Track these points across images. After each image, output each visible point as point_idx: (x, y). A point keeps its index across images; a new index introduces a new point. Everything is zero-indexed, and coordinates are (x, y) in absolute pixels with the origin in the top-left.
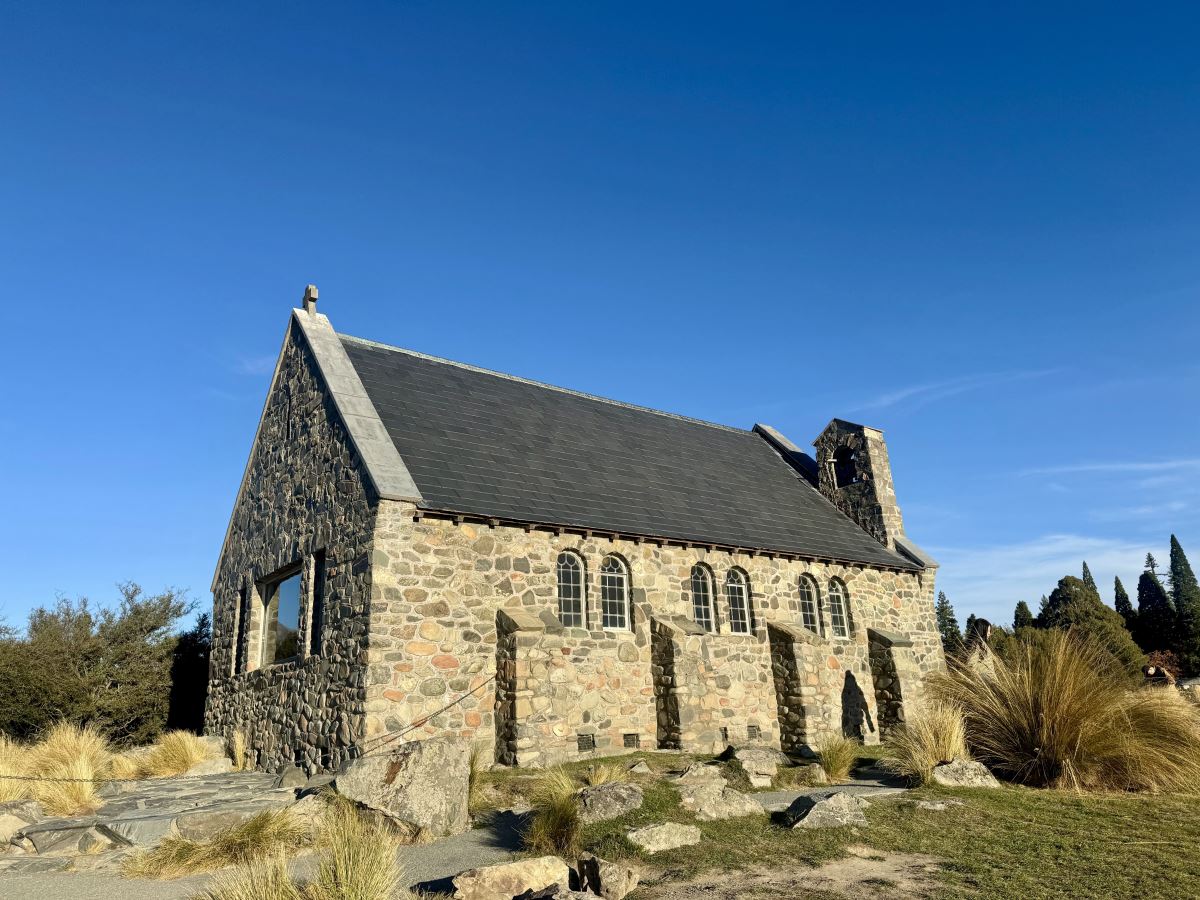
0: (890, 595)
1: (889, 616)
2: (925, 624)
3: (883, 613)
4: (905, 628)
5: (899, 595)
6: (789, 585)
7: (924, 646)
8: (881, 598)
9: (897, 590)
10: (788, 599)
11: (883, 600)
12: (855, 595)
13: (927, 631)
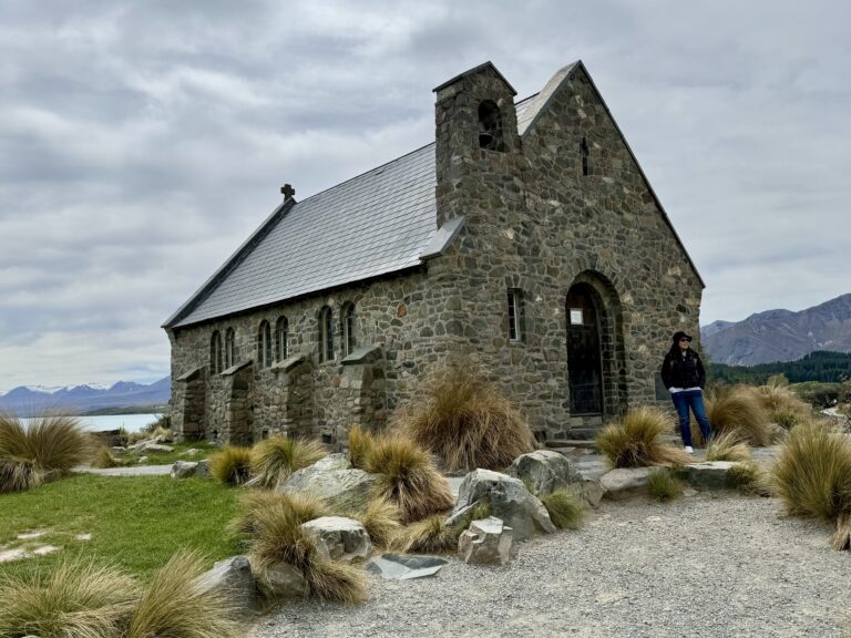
0: (395, 304)
1: (391, 327)
2: (433, 329)
3: (384, 326)
4: (407, 336)
5: (407, 300)
6: (311, 321)
7: (427, 355)
8: (384, 310)
9: (405, 296)
10: (310, 333)
11: (387, 313)
12: (361, 315)
13: (435, 336)
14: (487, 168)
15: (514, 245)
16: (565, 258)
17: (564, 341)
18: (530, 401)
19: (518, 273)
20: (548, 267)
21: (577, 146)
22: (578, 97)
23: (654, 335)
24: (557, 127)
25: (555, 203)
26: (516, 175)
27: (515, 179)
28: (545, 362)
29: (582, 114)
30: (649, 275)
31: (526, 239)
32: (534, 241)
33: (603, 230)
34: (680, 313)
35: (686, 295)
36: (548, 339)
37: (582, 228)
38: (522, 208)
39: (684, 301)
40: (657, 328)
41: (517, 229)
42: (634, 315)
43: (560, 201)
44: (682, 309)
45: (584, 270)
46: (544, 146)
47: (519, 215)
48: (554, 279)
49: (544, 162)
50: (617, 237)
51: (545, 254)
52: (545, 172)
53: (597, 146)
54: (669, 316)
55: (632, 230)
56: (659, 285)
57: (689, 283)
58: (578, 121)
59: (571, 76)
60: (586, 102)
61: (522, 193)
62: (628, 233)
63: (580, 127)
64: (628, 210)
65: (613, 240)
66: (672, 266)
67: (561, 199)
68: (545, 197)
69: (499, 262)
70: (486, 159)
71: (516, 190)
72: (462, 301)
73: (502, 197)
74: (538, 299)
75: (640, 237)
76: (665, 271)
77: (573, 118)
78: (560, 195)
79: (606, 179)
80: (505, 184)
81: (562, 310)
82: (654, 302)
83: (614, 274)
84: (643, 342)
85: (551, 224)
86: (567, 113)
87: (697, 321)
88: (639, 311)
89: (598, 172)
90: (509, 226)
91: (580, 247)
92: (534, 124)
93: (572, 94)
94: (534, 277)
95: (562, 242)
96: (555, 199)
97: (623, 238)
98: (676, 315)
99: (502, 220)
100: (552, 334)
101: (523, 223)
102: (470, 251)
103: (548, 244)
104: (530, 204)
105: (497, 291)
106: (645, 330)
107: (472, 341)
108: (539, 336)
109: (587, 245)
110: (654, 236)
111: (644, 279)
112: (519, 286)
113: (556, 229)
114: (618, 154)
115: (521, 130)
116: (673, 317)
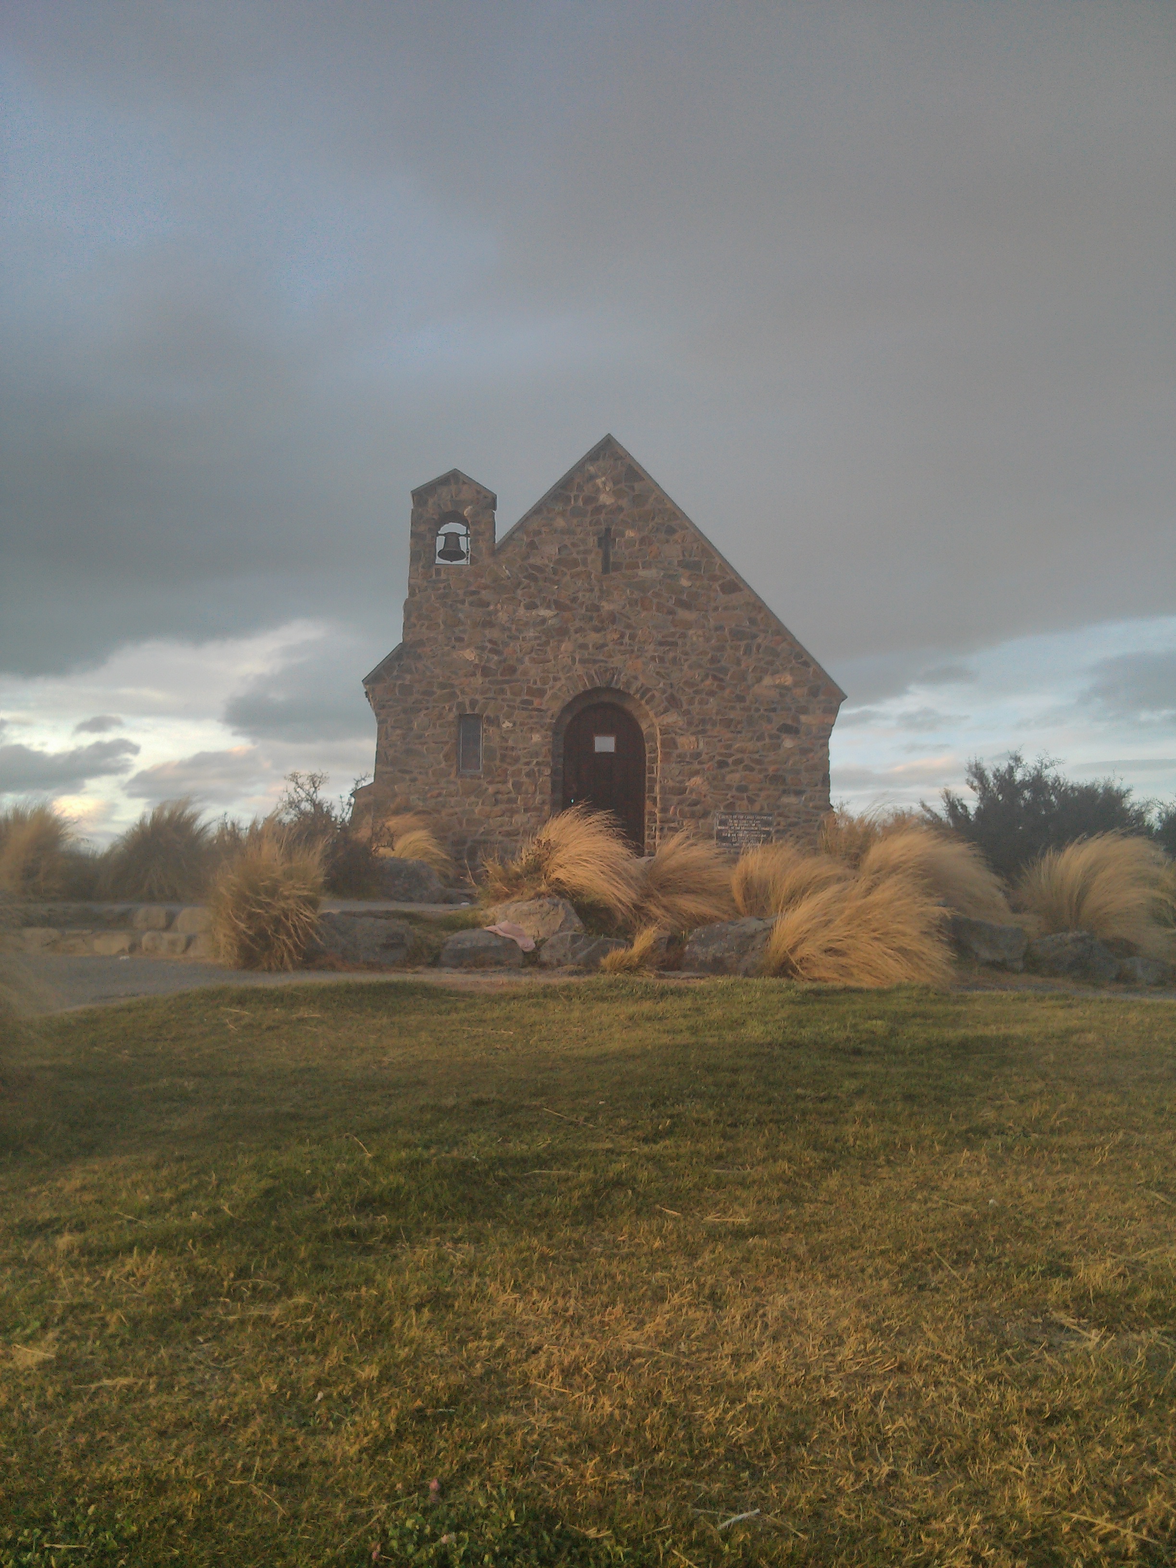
14: (442, 585)
15: (476, 666)
16: (561, 675)
17: (548, 772)
18: (483, 838)
19: (478, 697)
20: (529, 687)
21: (592, 541)
22: (599, 481)
23: (722, 764)
24: (560, 523)
25: (544, 612)
26: (486, 587)
27: (483, 592)
28: (513, 795)
29: (606, 499)
30: (722, 688)
31: (496, 658)
32: (505, 660)
33: (632, 637)
34: (784, 736)
35: (804, 710)
36: (520, 771)
37: (593, 637)
38: (489, 624)
39: (796, 719)
40: (731, 755)
41: (483, 648)
42: (680, 740)
43: (556, 608)
44: (790, 730)
45: (589, 687)
46: (537, 548)
47: (487, 632)
48: (536, 702)
49: (534, 567)
50: (661, 644)
51: (525, 673)
52: (535, 579)
53: (630, 534)
54: (760, 738)
55: (691, 632)
56: (741, 699)
57: (814, 692)
58: (598, 510)
59: (594, 456)
60: (616, 482)
61: (492, 607)
62: (683, 636)
63: (602, 517)
64: (686, 606)
65: (651, 647)
66: (775, 673)
67: (559, 606)
68: (531, 606)
69: (452, 686)
70: (443, 576)
71: (486, 604)
72: (390, 730)
73: (460, 615)
74: (507, 725)
75: (708, 640)
76: (759, 680)
77: (590, 508)
78: (556, 602)
79: (642, 573)
80: (468, 599)
81: (545, 737)
82: (728, 723)
83: (648, 690)
84: (697, 773)
85: (536, 638)
86: (580, 503)
87: (826, 745)
88: (693, 734)
89: (634, 566)
90: (468, 646)
91: (583, 661)
92: (522, 526)
93: (592, 478)
94: (503, 700)
95: (556, 657)
96: (548, 607)
97: (675, 644)
98: (778, 737)
99: (460, 640)
100: (527, 764)
101: (490, 641)
102: (408, 677)
103: (533, 660)
104: (503, 617)
105: (440, 716)
106: (704, 757)
107: (400, 771)
108: (505, 766)
109: (601, 657)
110: (737, 635)
111: (712, 693)
112: (476, 711)
113: (547, 643)
114: (676, 536)
115: (500, 534)
116: (767, 740)
